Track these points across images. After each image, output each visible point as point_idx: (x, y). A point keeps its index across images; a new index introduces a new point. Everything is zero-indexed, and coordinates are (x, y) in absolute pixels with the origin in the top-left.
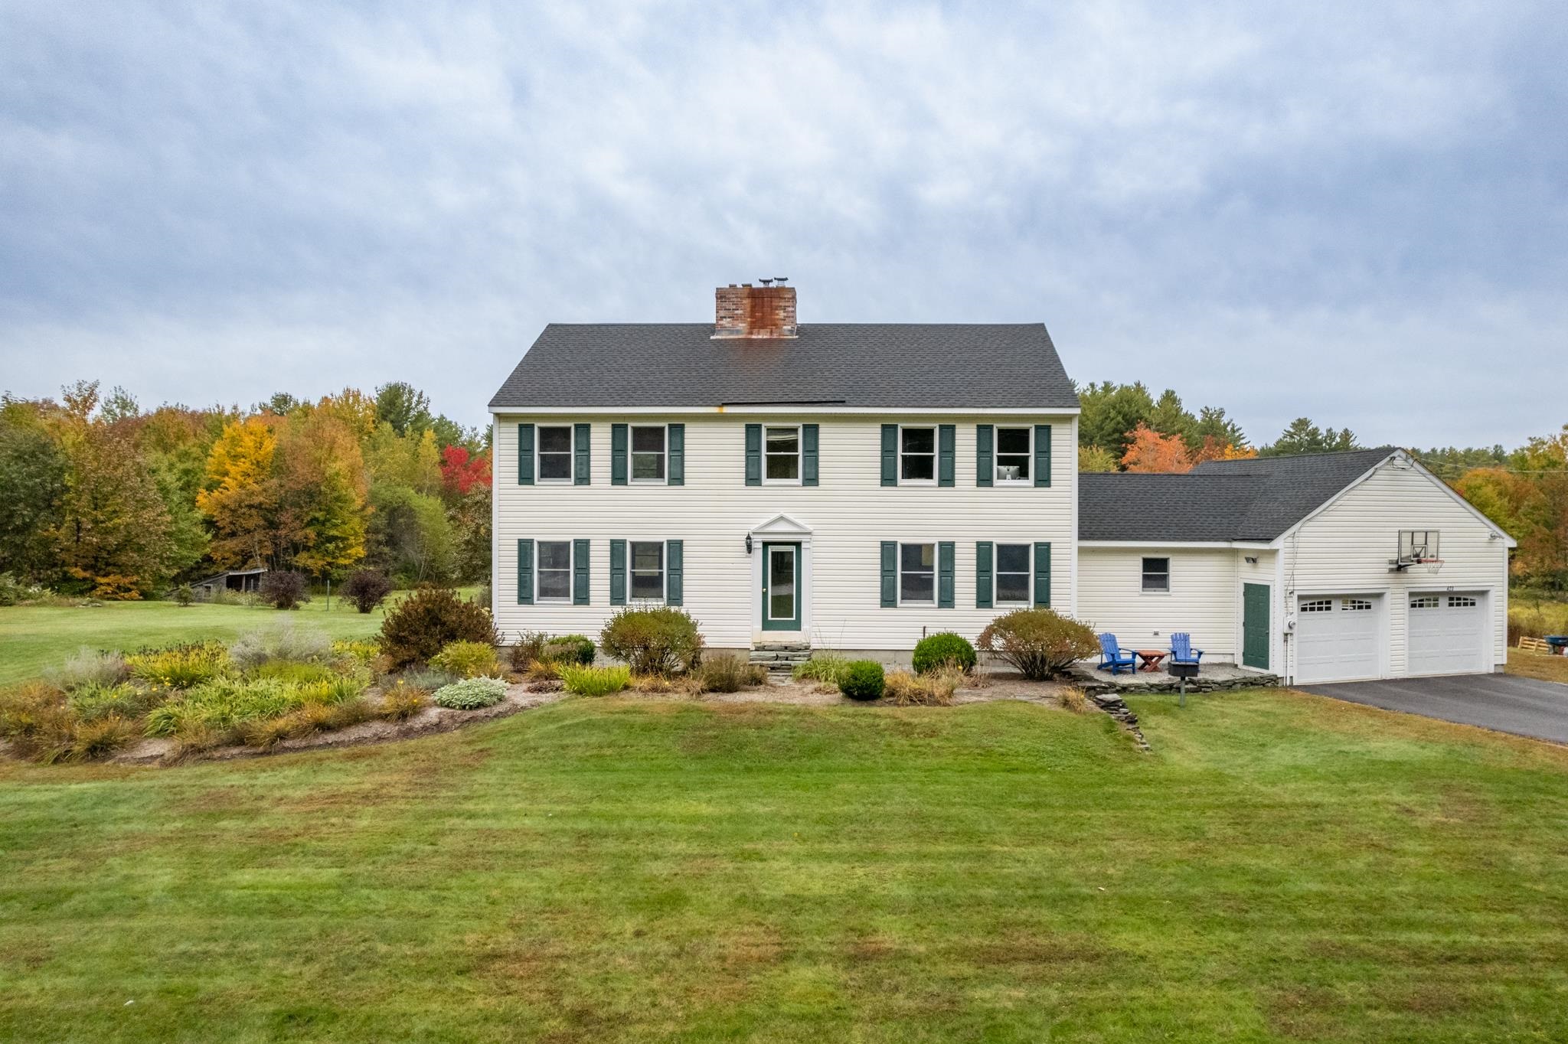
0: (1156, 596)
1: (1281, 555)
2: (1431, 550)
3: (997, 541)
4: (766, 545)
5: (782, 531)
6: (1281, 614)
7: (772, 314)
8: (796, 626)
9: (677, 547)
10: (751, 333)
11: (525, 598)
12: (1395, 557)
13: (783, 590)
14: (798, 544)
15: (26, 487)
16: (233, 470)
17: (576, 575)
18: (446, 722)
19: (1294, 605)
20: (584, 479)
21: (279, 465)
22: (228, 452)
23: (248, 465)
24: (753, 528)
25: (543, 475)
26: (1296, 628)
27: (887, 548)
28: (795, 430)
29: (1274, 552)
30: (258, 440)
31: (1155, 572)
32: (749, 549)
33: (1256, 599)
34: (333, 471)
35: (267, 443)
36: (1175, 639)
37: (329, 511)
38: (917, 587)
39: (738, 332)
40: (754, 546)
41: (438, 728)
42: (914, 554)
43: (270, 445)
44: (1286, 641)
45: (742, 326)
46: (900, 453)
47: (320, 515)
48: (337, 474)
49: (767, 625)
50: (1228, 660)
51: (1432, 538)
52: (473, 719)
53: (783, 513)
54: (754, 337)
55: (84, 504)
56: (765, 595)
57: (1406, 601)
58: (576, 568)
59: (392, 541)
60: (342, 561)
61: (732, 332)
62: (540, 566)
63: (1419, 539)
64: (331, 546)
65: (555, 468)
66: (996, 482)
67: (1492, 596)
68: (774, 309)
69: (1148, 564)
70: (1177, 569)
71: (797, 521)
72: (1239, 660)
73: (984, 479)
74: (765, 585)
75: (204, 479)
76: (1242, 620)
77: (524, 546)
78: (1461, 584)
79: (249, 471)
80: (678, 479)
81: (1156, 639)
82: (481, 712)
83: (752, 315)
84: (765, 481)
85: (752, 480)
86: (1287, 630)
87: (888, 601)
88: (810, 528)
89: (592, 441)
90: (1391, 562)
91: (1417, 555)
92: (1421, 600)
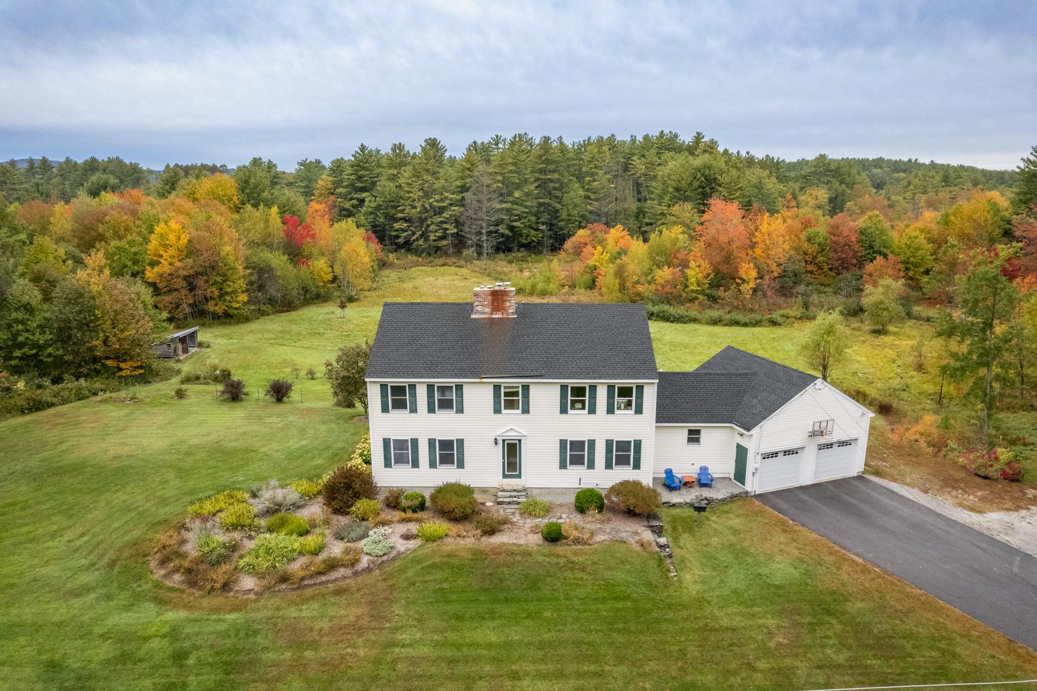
0: (694, 447)
1: (754, 436)
2: (829, 428)
3: (615, 439)
4: (504, 441)
5: (512, 435)
6: (752, 463)
7: (503, 304)
8: (519, 476)
9: (461, 442)
10: (492, 314)
11: (388, 464)
12: (811, 430)
13: (512, 459)
14: (520, 441)
15: (76, 320)
16: (165, 255)
17: (412, 455)
18: (372, 566)
19: (759, 457)
20: (414, 410)
21: (191, 250)
22: (160, 243)
23: (174, 251)
24: (498, 433)
25: (393, 407)
26: (759, 470)
27: (563, 443)
28: (518, 387)
29: (751, 435)
30: (177, 235)
31: (694, 437)
32: (496, 443)
33: (741, 453)
34: (225, 253)
35: (183, 236)
36: (701, 469)
37: (224, 275)
38: (577, 460)
39: (485, 313)
40: (498, 442)
41: (368, 570)
42: (577, 445)
43: (184, 240)
44: (753, 475)
45: (487, 310)
46: (569, 398)
47: (219, 279)
48: (228, 255)
49: (505, 476)
50: (727, 476)
51: (830, 423)
52: (383, 562)
53: (513, 428)
54: (494, 316)
55: (107, 325)
56: (504, 463)
57: (816, 448)
58: (412, 451)
59: (261, 288)
60: (236, 305)
61: (482, 313)
62: (394, 450)
63: (824, 425)
64: (228, 298)
65: (399, 405)
66: (617, 412)
67: (859, 441)
68: (504, 301)
69: (691, 432)
70: (704, 436)
71: (519, 430)
72: (732, 477)
73: (610, 410)
74: (504, 458)
75: (148, 259)
76: (735, 459)
77: (386, 442)
78: (844, 438)
79: (175, 255)
80: (460, 410)
81: (693, 467)
82: (385, 558)
83: (493, 304)
84: (504, 411)
85: (497, 411)
86: (754, 471)
87: (563, 466)
88: (525, 433)
89: (417, 392)
90: (810, 432)
91: (822, 432)
92: (822, 447)
